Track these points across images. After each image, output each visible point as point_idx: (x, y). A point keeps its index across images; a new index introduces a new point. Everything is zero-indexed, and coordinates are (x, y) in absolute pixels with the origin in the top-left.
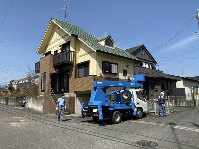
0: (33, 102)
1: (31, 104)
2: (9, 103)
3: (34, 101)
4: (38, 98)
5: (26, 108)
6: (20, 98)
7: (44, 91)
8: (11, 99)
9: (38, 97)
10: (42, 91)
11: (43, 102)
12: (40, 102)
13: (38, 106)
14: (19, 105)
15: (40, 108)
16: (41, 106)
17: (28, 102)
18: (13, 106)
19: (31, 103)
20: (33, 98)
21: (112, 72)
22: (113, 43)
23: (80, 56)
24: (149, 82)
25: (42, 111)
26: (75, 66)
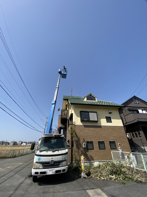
21: (91, 119)
22: (95, 98)
26: (68, 120)
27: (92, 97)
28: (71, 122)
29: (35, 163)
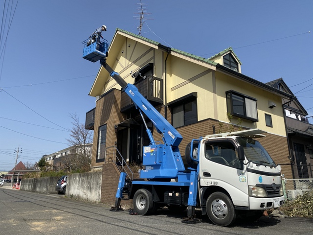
0: (80, 183)
1: (76, 188)
2: (38, 189)
3: (82, 181)
4: (91, 174)
5: (66, 197)
6: (56, 178)
7: (102, 160)
8: (41, 181)
9: (90, 172)
10: (98, 161)
11: (101, 182)
12: (95, 182)
13: (90, 191)
14: (54, 191)
15: (94, 196)
16: (96, 189)
17: (70, 184)
18: (44, 193)
19: (77, 186)
20: (80, 175)
22: (237, 64)
23: (173, 89)
24: (305, 147)
25: (99, 200)
26: (166, 107)
27: (232, 60)
28: (172, 113)
29: (256, 187)
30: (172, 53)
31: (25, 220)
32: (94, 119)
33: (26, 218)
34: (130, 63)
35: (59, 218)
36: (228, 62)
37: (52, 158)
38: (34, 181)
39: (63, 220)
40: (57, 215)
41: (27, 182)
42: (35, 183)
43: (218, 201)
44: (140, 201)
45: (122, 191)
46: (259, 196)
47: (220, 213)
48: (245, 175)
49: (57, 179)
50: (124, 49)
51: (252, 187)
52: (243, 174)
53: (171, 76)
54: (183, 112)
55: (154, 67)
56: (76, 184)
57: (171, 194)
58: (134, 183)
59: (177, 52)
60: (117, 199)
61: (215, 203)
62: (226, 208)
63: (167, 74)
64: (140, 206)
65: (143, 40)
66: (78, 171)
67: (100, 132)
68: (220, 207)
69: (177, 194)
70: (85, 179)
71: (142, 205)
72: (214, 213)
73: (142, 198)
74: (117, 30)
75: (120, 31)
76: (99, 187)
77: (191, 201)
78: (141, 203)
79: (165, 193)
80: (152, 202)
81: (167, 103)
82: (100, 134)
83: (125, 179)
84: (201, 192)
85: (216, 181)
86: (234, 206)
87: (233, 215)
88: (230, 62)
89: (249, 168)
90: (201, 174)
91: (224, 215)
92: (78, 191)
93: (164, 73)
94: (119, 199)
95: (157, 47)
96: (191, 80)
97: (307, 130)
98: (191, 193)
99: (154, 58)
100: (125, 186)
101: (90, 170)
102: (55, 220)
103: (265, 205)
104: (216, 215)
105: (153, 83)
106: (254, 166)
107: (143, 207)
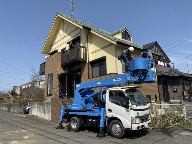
1: (36, 111)
2: (11, 110)
3: (39, 107)
4: (45, 103)
5: (30, 116)
7: (51, 95)
8: (13, 106)
9: (44, 102)
10: (48, 95)
11: (51, 108)
12: (47, 109)
13: (45, 114)
14: (22, 112)
15: (47, 116)
16: (48, 113)
17: (32, 109)
19: (36, 110)
20: (38, 104)
22: (130, 37)
23: (92, 53)
24: (168, 82)
25: (50, 119)
26: (88, 64)
27: (127, 35)
28: (92, 68)
29: (135, 118)
30: (91, 31)
31: (6, 140)
32: (45, 69)
33: (7, 138)
34: (66, 34)
35: (26, 137)
36: (124, 36)
37: (19, 89)
38: (9, 105)
39: (29, 139)
40: (25, 135)
41: (4, 105)
42: (10, 106)
43: (116, 125)
44: (74, 123)
45: (63, 117)
46: (137, 122)
47: (117, 132)
48: (130, 112)
49: (24, 105)
50: (62, 25)
51: (133, 118)
52: (129, 111)
53: (91, 44)
54: (98, 67)
55: (81, 39)
56: (36, 109)
57: (90, 120)
58: (70, 113)
59: (94, 31)
60: (61, 122)
61: (114, 126)
62: (120, 129)
63: (89, 44)
64: (74, 126)
65: (74, 22)
66: (36, 101)
67: (49, 78)
68: (116, 128)
69: (94, 120)
70: (41, 106)
71: (75, 125)
72: (114, 131)
73: (75, 121)
74: (57, 14)
75: (59, 14)
76: (50, 112)
77: (102, 125)
78: (74, 124)
79: (88, 120)
80: (80, 124)
81: (89, 61)
82: (49, 79)
83: (65, 110)
84: (107, 119)
85: (115, 114)
86: (124, 128)
87: (124, 133)
88: (126, 35)
89: (132, 108)
90: (107, 110)
91: (119, 133)
92: (37, 113)
93: (87, 43)
94: (62, 122)
95: (82, 28)
96: (103, 48)
97: (170, 72)
98: (101, 120)
99: (80, 33)
100: (65, 114)
101: (44, 101)
102: (24, 139)
103: (140, 127)
104: (114, 133)
105: (80, 50)
106: (134, 107)
107: (75, 127)
